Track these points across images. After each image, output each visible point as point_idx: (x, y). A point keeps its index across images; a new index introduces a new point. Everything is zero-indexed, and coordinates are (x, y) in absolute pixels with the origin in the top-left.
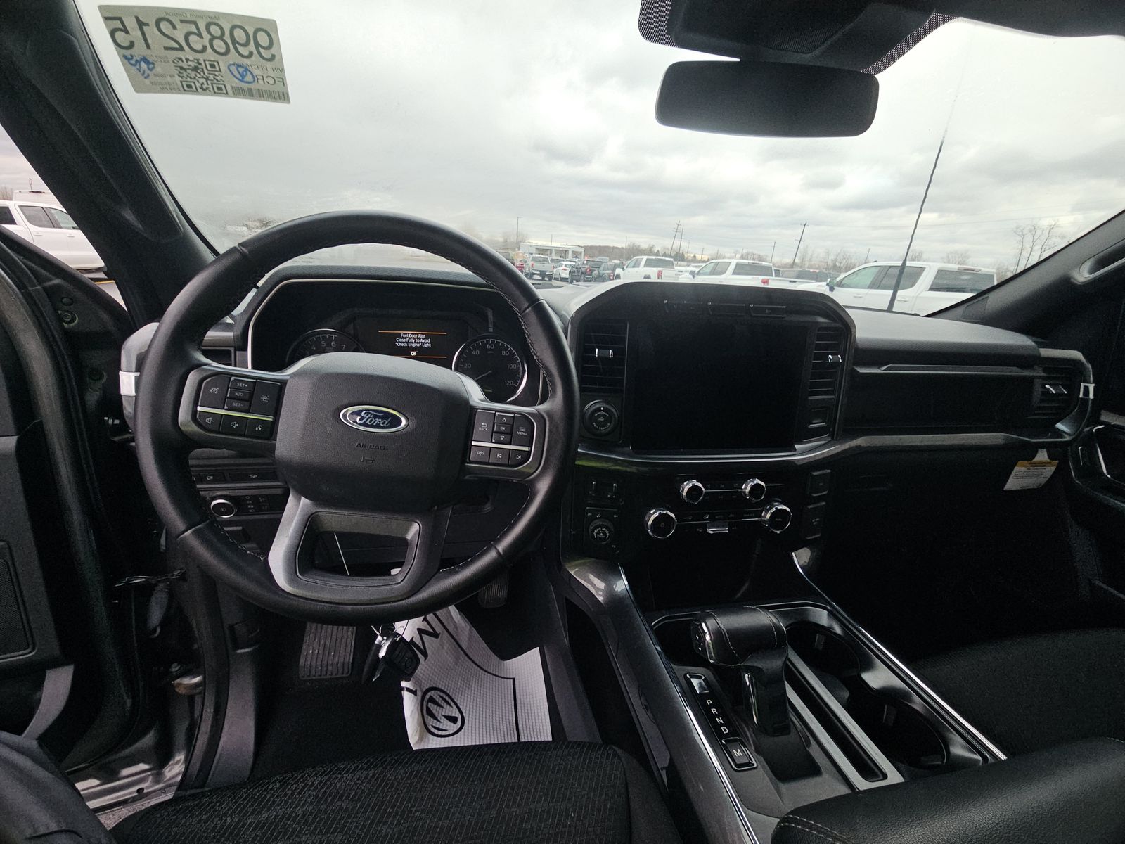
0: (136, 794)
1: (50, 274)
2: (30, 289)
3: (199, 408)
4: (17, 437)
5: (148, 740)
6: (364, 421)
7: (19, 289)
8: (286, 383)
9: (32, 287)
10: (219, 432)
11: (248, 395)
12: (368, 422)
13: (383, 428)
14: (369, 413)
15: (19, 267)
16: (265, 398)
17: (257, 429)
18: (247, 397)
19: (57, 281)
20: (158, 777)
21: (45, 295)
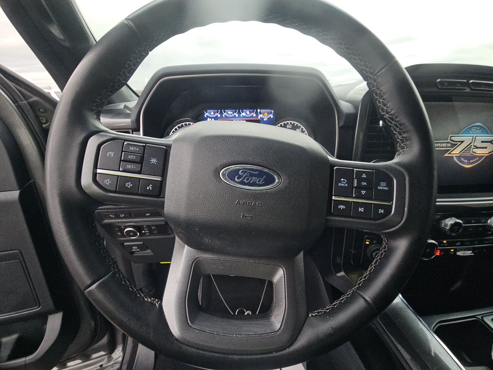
0: (99, 368)
1: (32, 94)
2: (20, 103)
3: (99, 171)
4: (19, 191)
5: (105, 340)
6: (241, 179)
7: (14, 103)
8: (171, 147)
9: (21, 102)
10: (115, 192)
11: (139, 158)
12: (245, 180)
13: (259, 185)
14: (245, 172)
15: (14, 90)
16: (154, 161)
17: (148, 188)
18: (138, 160)
19: (35, 98)
20: (110, 359)
21: (29, 107)
